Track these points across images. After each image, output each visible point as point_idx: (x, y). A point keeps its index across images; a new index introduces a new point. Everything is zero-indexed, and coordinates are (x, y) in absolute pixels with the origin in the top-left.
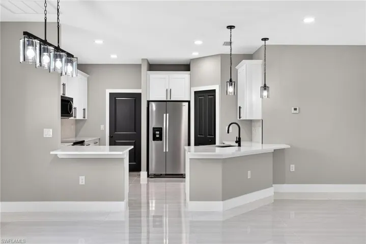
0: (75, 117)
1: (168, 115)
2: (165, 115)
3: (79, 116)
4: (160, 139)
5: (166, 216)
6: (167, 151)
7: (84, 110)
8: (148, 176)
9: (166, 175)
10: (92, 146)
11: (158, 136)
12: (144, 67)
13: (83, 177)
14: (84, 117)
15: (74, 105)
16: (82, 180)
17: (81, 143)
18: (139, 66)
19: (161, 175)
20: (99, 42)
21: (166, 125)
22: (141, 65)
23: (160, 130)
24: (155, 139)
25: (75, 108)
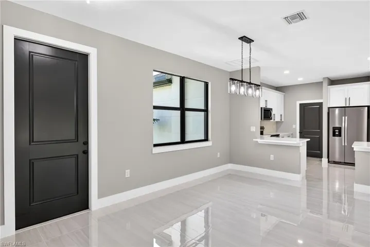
0: (274, 120)
1: (346, 117)
2: (344, 117)
3: (277, 119)
4: (340, 135)
5: (345, 193)
6: (346, 145)
7: (281, 115)
8: (329, 162)
9: (345, 163)
10: (286, 138)
11: (337, 133)
12: (325, 84)
13: (273, 156)
14: (281, 120)
15: (273, 113)
16: (272, 157)
17: (278, 136)
18: (320, 84)
19: (340, 162)
20: (287, 72)
21: (345, 125)
22: (322, 82)
23: (340, 129)
24: (334, 135)
25: (274, 115)
